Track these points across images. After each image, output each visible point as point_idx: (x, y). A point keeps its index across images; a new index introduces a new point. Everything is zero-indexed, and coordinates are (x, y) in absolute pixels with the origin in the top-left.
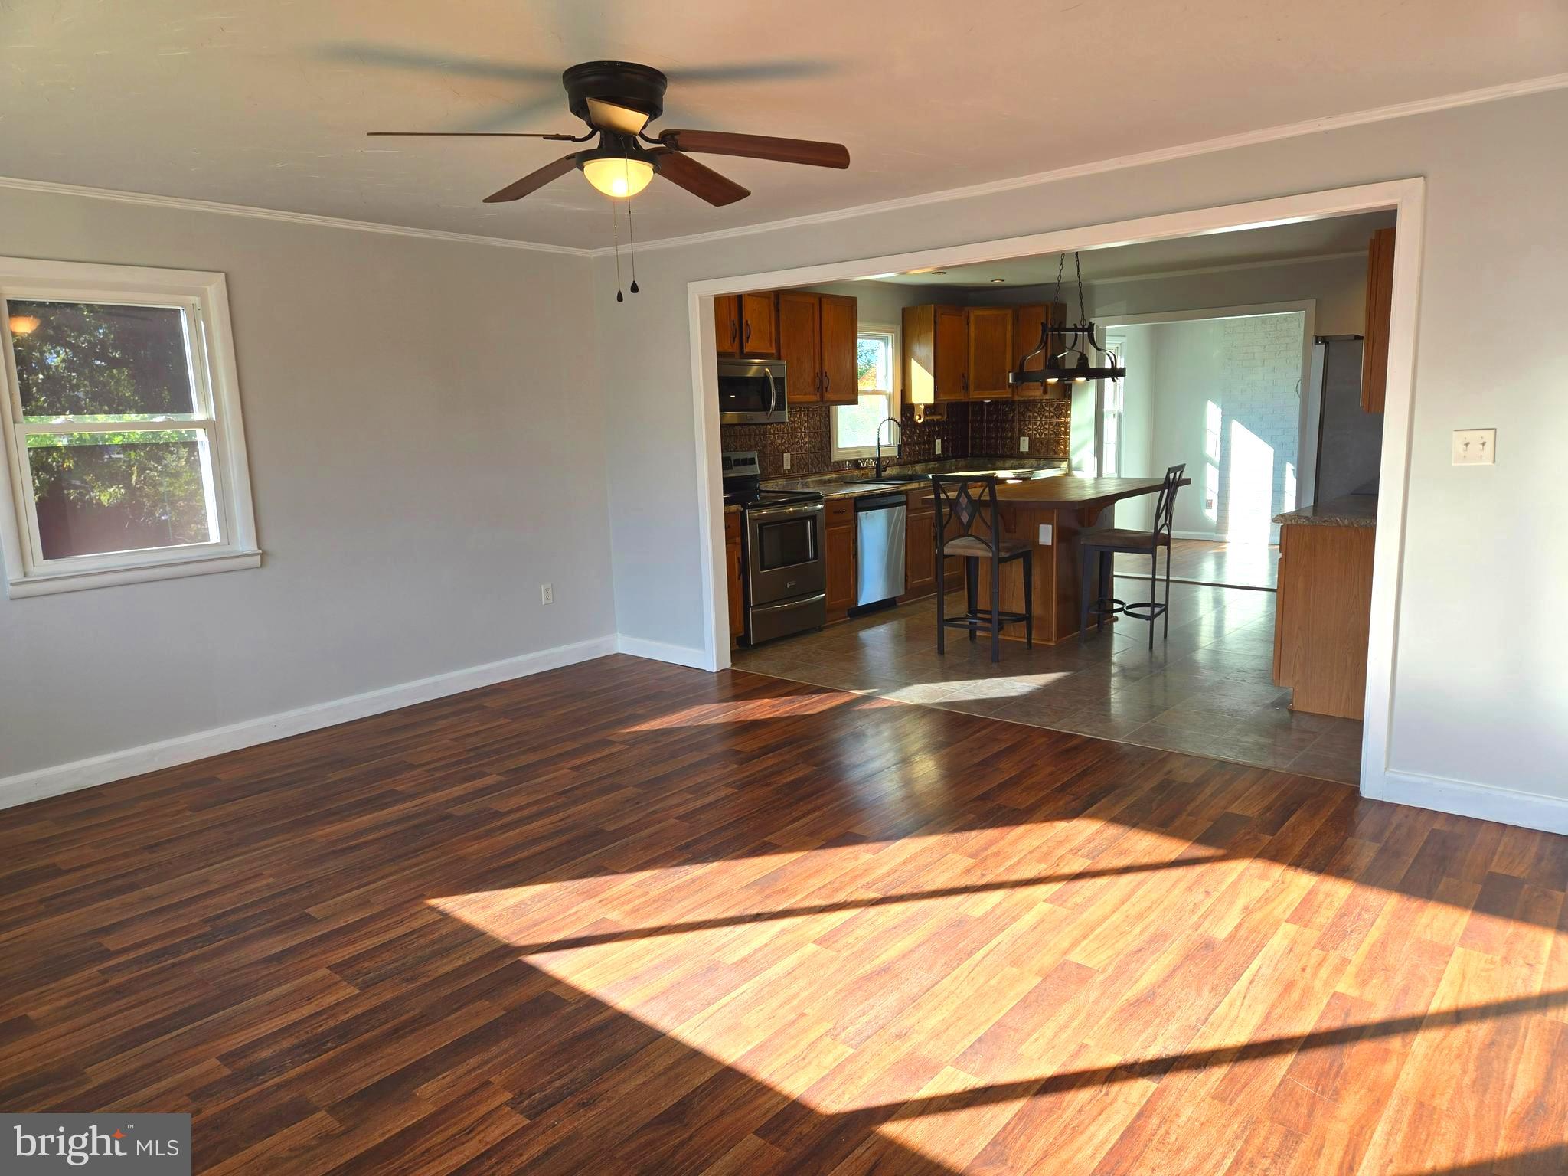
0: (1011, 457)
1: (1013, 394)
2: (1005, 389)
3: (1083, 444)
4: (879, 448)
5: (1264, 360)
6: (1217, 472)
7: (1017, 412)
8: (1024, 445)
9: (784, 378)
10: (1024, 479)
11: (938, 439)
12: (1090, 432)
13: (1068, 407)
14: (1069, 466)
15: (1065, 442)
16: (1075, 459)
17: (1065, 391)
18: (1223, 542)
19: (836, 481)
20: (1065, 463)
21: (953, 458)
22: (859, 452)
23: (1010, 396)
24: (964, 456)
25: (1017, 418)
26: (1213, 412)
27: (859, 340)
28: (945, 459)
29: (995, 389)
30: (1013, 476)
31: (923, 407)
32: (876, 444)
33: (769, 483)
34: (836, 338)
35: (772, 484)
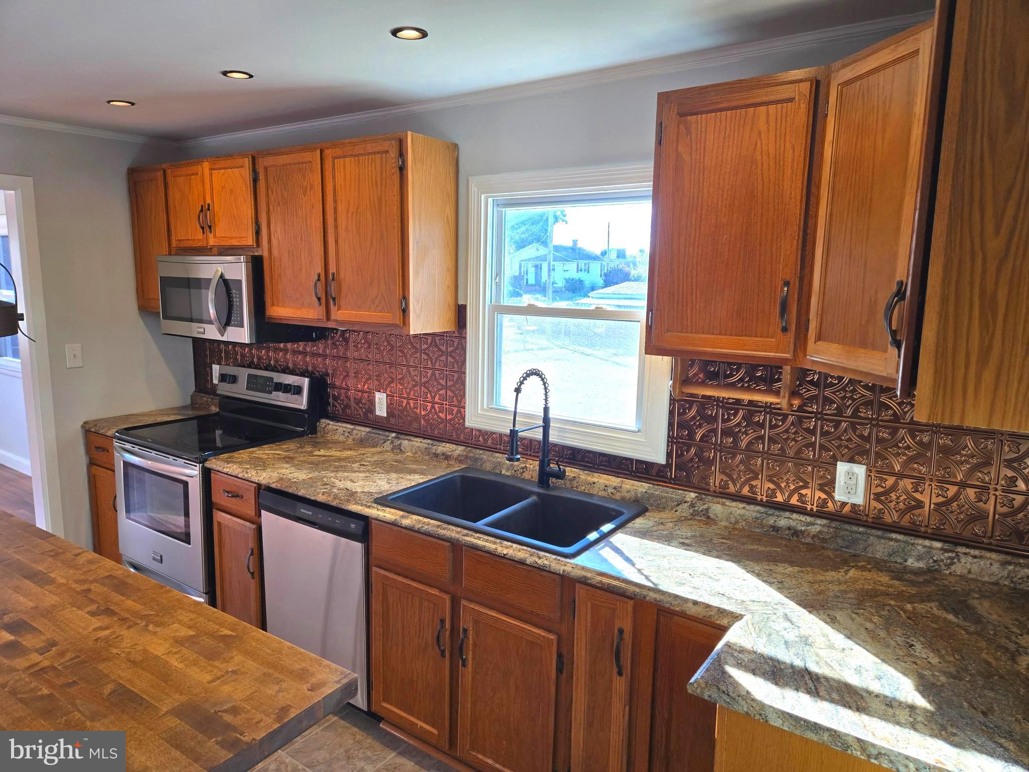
33: (340, 426)
34: (354, 214)
35: (345, 429)
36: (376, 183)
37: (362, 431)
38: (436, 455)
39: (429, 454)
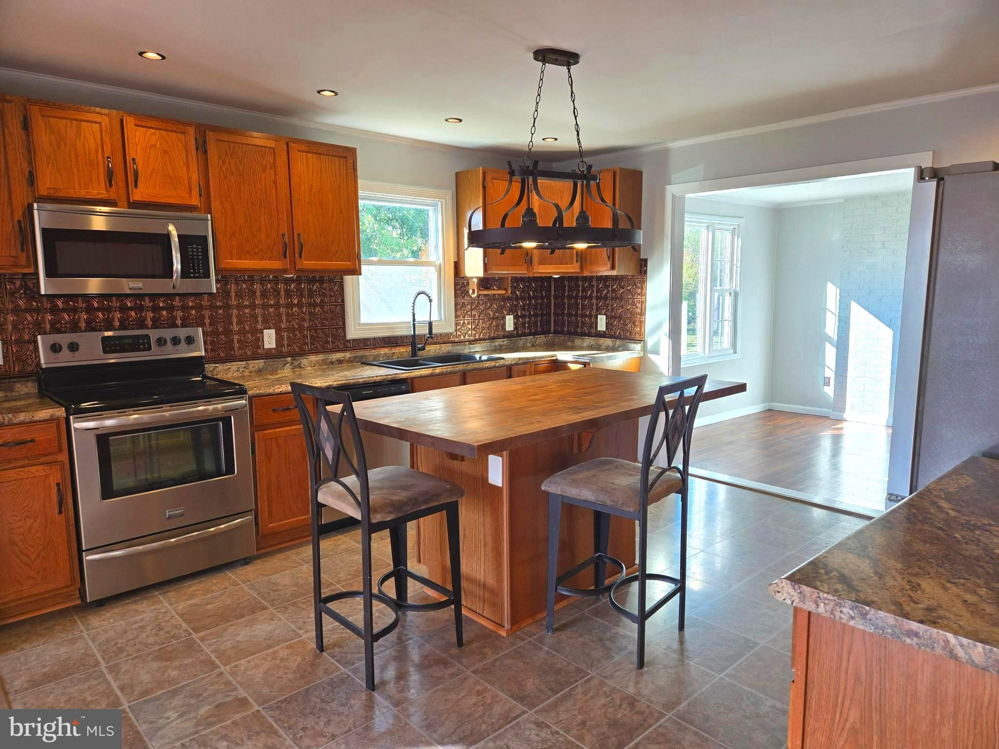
0: (589, 335)
1: (582, 268)
2: (572, 263)
3: (658, 327)
4: (414, 325)
5: (884, 242)
6: (834, 350)
7: (595, 289)
8: (602, 323)
9: (205, 238)
10: (585, 364)
11: (508, 314)
12: (665, 313)
13: (644, 281)
14: (644, 349)
15: (641, 322)
16: (650, 342)
17: (641, 267)
18: (841, 420)
19: (350, 361)
20: (639, 345)
21: (530, 334)
22: (392, 328)
23: (578, 271)
24: (545, 332)
25: (594, 294)
26: (832, 293)
27: (360, 201)
28: (519, 335)
29: (562, 264)
30: (573, 360)
31: (475, 280)
32: (411, 320)
33: (232, 365)
34: (317, 194)
35: (238, 366)
36: (336, 175)
37: (260, 363)
38: (332, 363)
39: (326, 364)
